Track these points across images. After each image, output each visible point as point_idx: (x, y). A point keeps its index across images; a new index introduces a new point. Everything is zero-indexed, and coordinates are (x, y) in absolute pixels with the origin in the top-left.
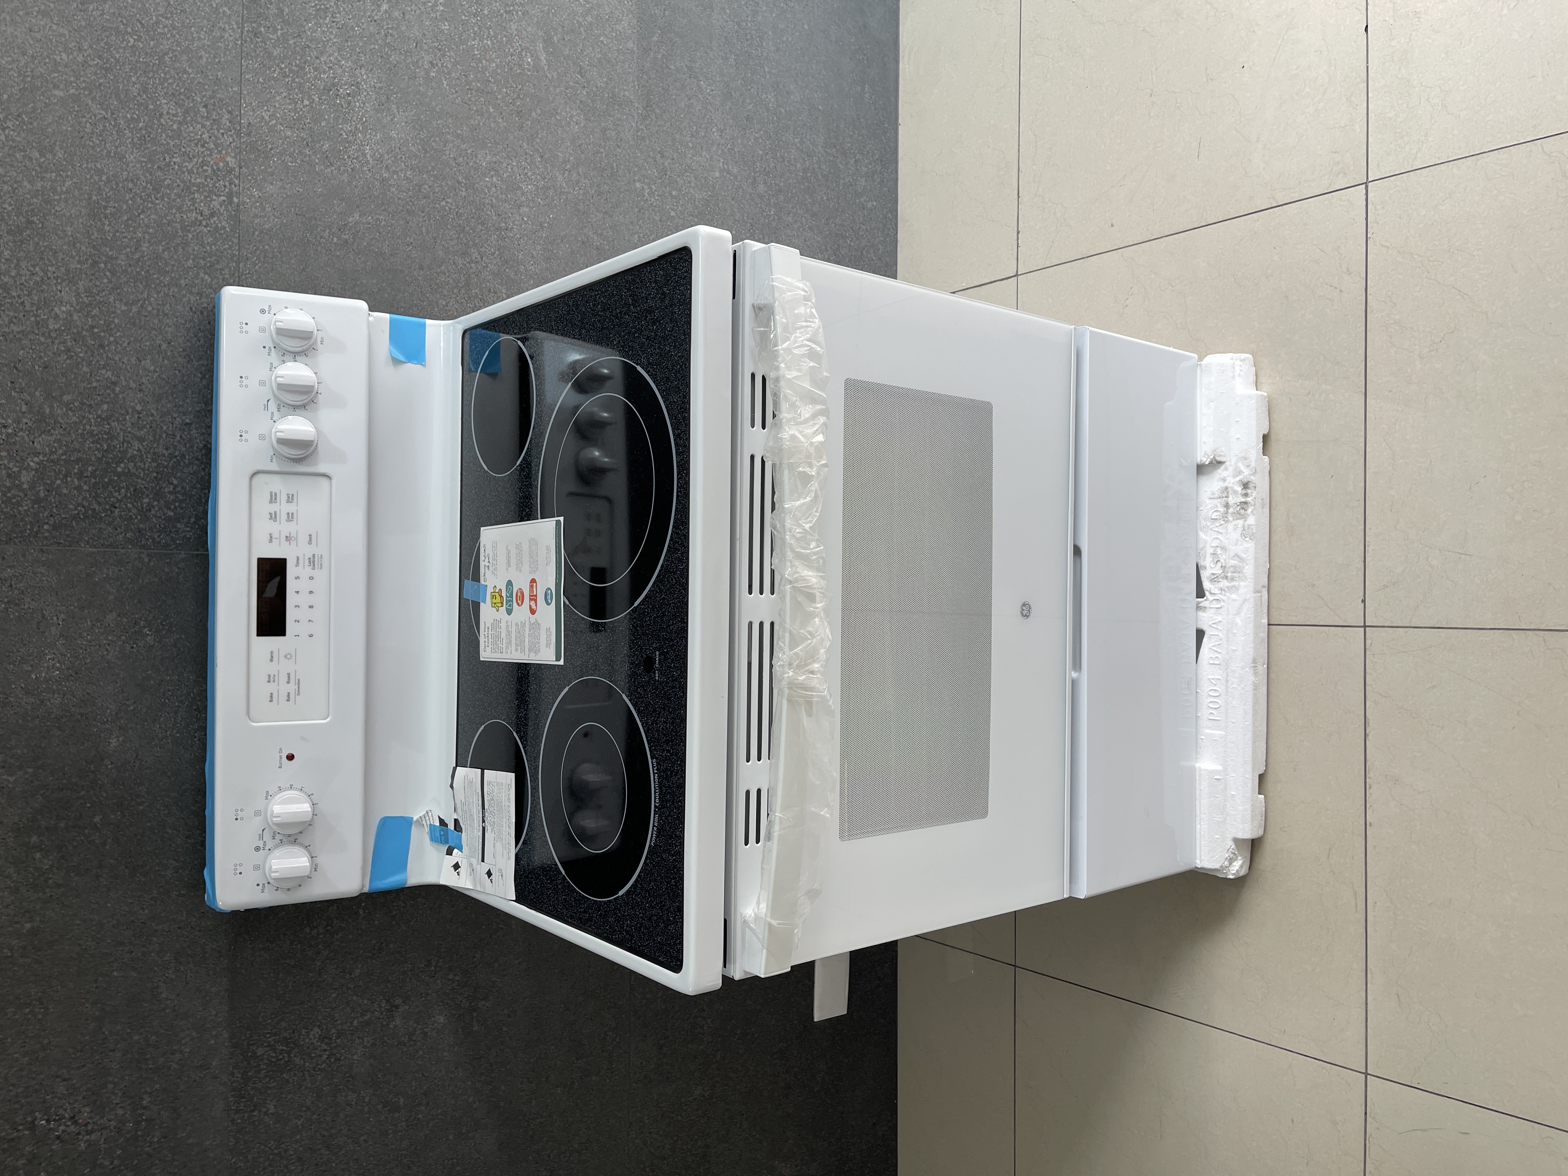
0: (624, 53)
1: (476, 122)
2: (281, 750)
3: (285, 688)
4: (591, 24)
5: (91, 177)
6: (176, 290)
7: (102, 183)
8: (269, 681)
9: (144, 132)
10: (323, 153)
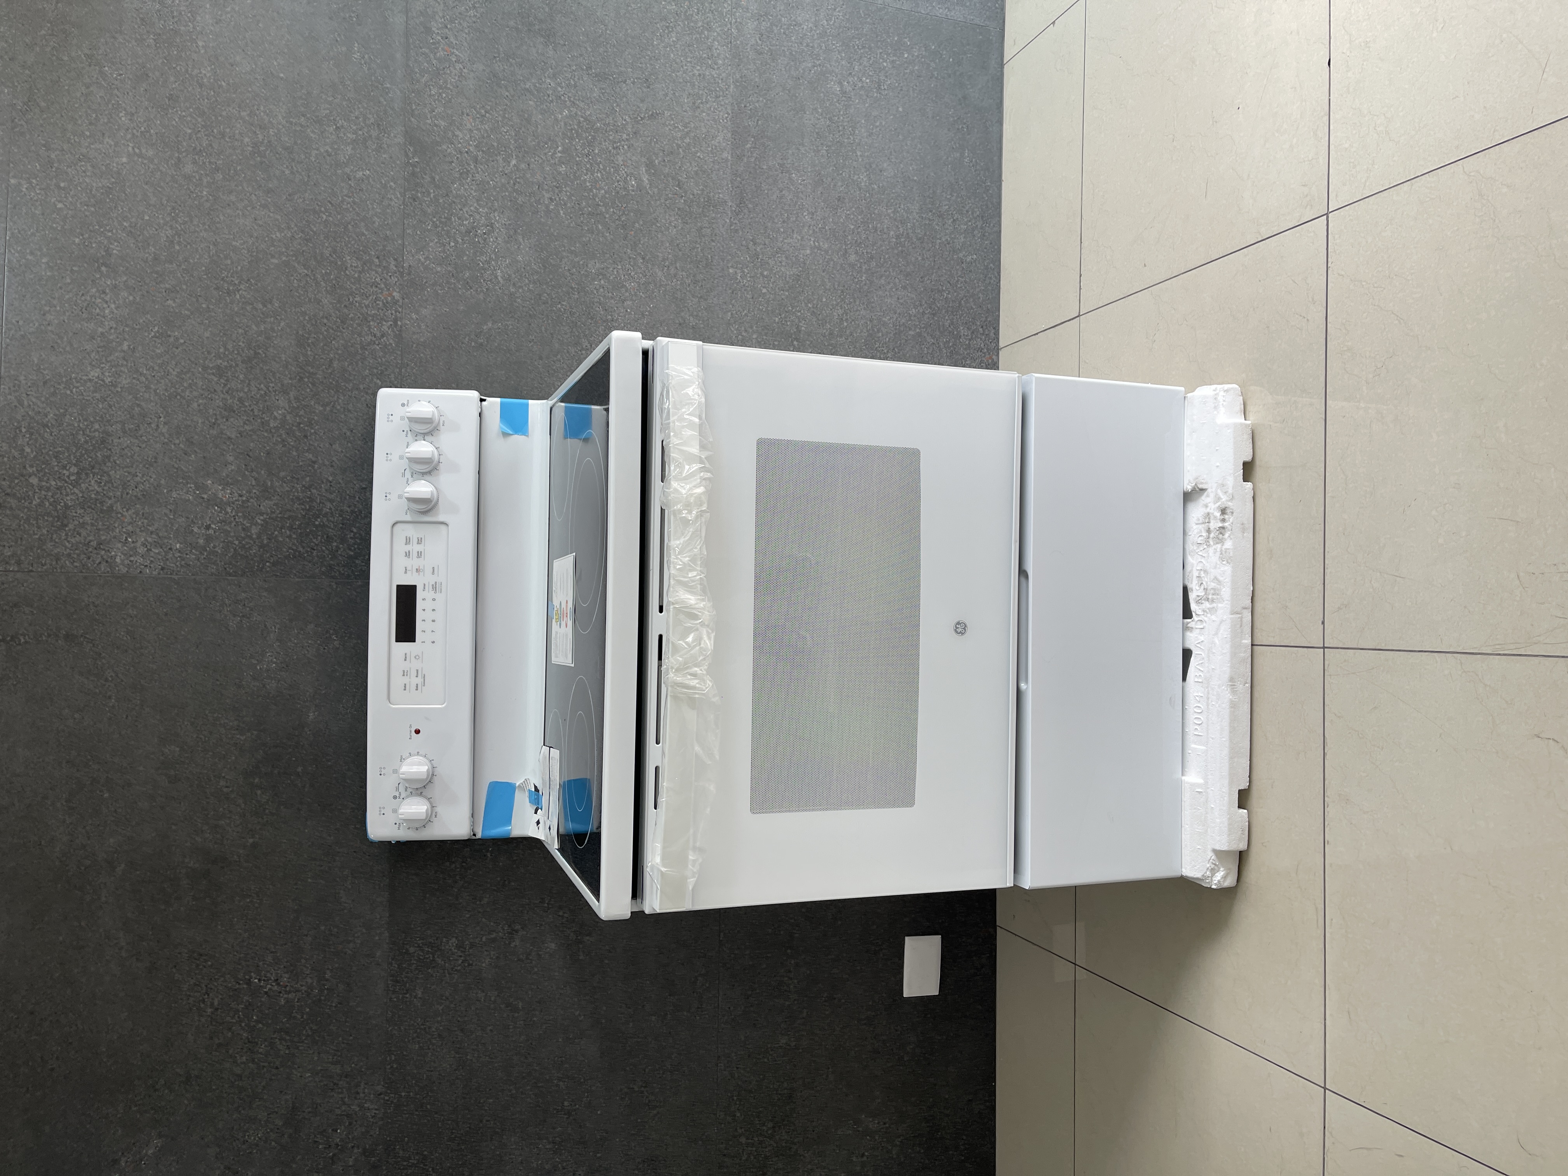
0: (719, 163)
1: (588, 239)
2: (411, 726)
3: (415, 681)
4: (689, 144)
5: (298, 318)
6: (357, 393)
7: (305, 322)
8: (404, 675)
9: (334, 282)
10: (465, 280)
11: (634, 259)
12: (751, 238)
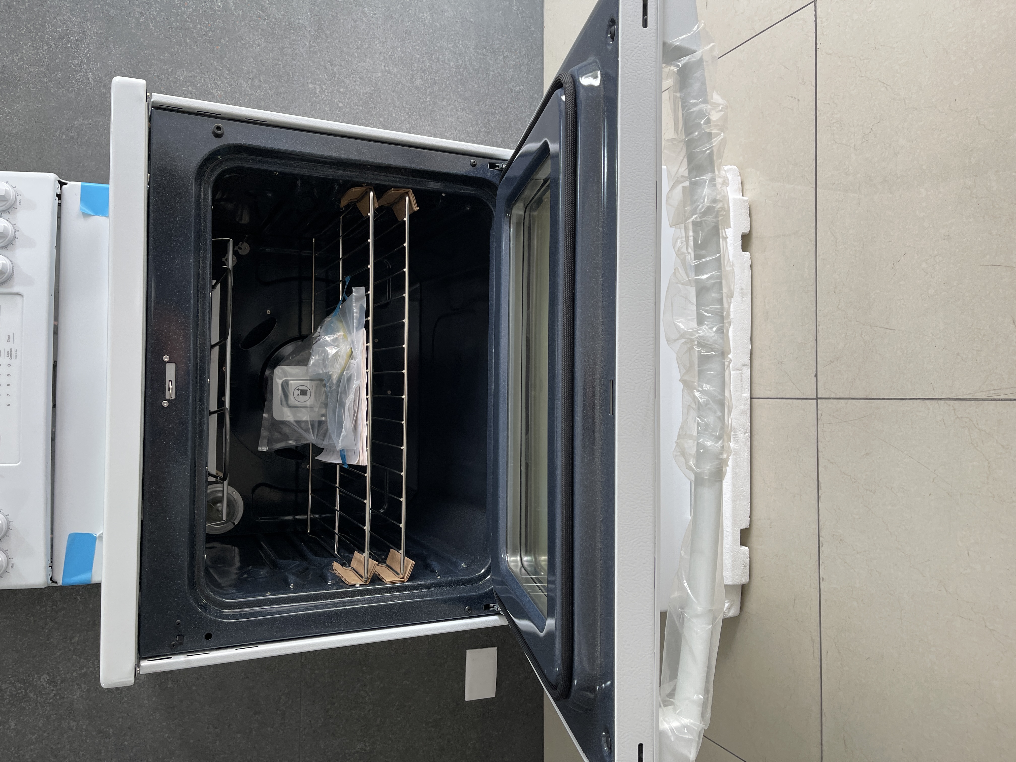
11: (220, 70)
12: (329, 59)
